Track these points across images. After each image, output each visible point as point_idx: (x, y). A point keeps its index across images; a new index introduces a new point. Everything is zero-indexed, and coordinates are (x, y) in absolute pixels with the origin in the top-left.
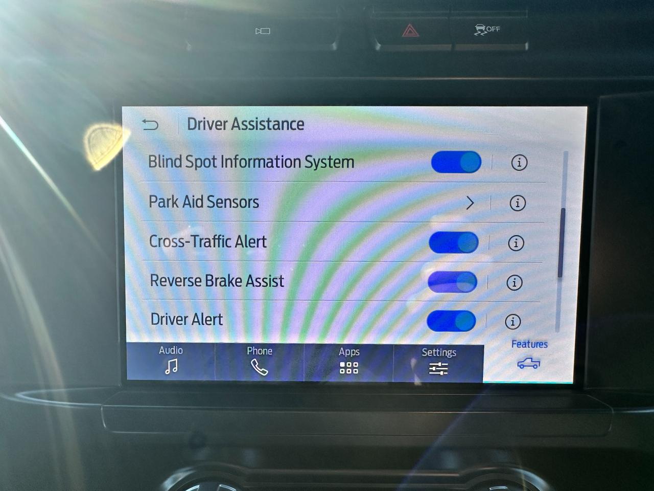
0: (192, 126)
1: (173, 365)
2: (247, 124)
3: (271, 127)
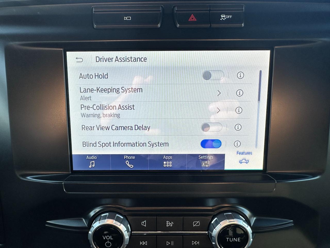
0: (98, 60)
1: (92, 163)
2: (122, 59)
3: (132, 60)
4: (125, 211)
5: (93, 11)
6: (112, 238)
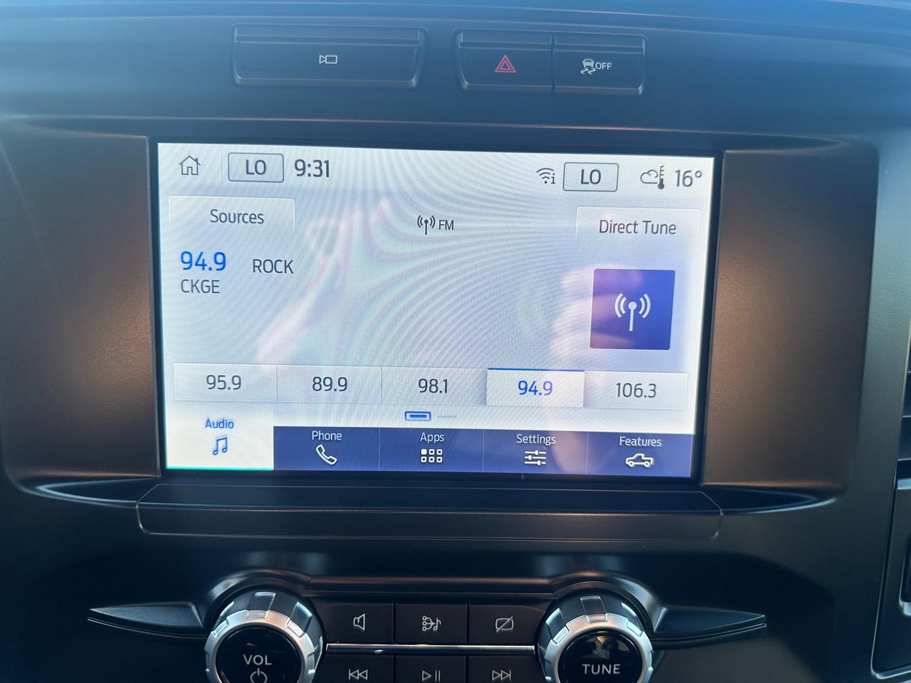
4: (309, 586)
5: (235, 38)
6: (268, 662)
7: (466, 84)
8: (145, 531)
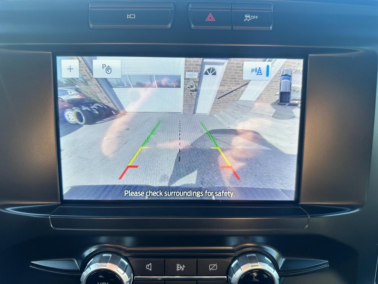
4: (126, 251)
5: (90, 7)
7: (193, 26)
8: (54, 228)
